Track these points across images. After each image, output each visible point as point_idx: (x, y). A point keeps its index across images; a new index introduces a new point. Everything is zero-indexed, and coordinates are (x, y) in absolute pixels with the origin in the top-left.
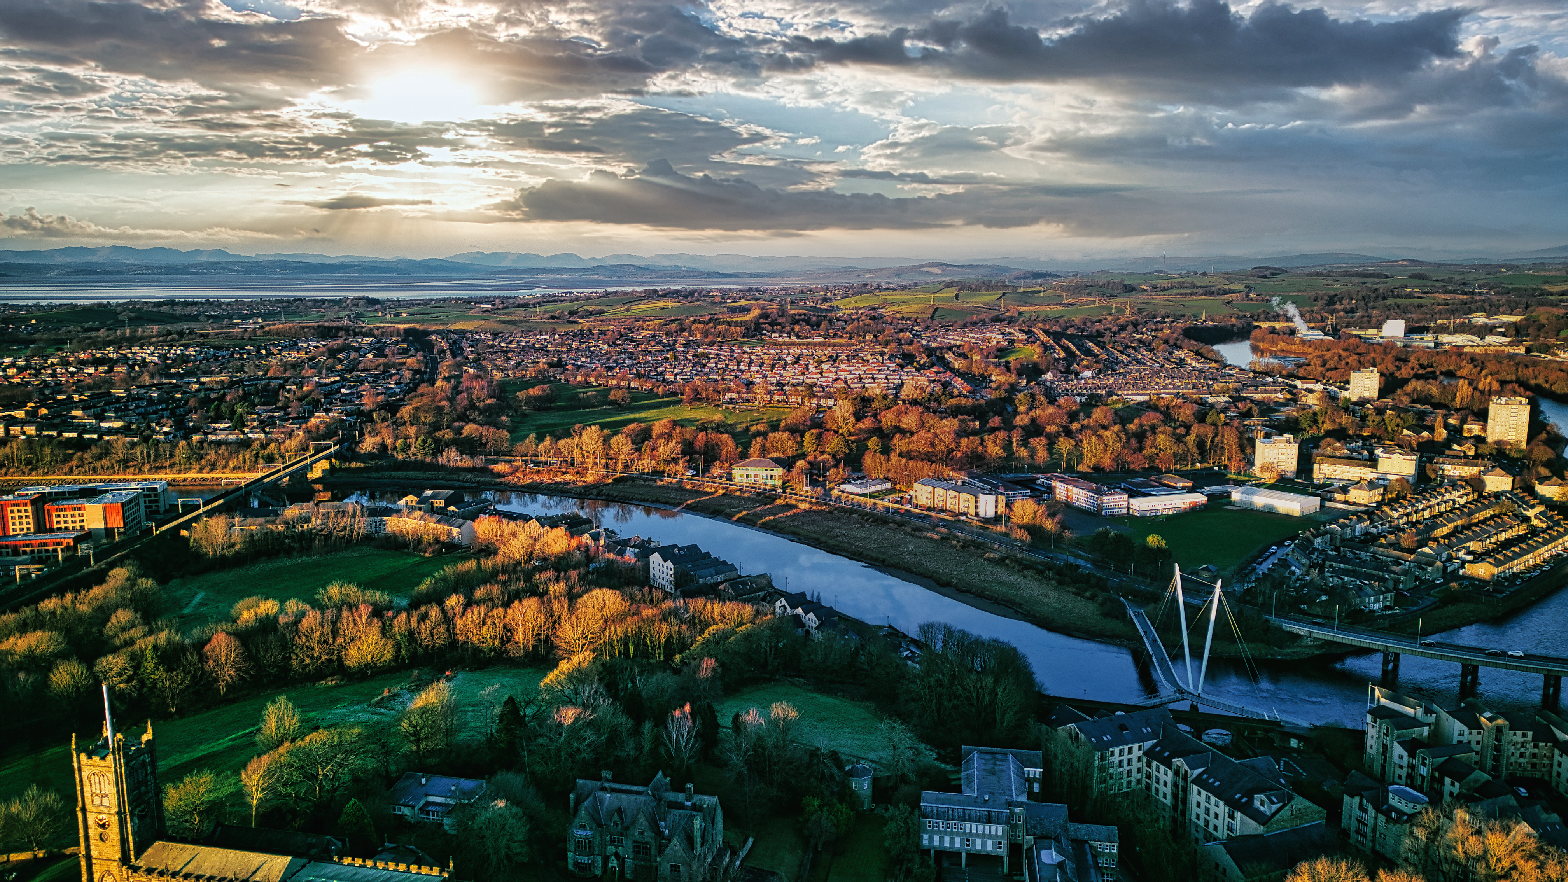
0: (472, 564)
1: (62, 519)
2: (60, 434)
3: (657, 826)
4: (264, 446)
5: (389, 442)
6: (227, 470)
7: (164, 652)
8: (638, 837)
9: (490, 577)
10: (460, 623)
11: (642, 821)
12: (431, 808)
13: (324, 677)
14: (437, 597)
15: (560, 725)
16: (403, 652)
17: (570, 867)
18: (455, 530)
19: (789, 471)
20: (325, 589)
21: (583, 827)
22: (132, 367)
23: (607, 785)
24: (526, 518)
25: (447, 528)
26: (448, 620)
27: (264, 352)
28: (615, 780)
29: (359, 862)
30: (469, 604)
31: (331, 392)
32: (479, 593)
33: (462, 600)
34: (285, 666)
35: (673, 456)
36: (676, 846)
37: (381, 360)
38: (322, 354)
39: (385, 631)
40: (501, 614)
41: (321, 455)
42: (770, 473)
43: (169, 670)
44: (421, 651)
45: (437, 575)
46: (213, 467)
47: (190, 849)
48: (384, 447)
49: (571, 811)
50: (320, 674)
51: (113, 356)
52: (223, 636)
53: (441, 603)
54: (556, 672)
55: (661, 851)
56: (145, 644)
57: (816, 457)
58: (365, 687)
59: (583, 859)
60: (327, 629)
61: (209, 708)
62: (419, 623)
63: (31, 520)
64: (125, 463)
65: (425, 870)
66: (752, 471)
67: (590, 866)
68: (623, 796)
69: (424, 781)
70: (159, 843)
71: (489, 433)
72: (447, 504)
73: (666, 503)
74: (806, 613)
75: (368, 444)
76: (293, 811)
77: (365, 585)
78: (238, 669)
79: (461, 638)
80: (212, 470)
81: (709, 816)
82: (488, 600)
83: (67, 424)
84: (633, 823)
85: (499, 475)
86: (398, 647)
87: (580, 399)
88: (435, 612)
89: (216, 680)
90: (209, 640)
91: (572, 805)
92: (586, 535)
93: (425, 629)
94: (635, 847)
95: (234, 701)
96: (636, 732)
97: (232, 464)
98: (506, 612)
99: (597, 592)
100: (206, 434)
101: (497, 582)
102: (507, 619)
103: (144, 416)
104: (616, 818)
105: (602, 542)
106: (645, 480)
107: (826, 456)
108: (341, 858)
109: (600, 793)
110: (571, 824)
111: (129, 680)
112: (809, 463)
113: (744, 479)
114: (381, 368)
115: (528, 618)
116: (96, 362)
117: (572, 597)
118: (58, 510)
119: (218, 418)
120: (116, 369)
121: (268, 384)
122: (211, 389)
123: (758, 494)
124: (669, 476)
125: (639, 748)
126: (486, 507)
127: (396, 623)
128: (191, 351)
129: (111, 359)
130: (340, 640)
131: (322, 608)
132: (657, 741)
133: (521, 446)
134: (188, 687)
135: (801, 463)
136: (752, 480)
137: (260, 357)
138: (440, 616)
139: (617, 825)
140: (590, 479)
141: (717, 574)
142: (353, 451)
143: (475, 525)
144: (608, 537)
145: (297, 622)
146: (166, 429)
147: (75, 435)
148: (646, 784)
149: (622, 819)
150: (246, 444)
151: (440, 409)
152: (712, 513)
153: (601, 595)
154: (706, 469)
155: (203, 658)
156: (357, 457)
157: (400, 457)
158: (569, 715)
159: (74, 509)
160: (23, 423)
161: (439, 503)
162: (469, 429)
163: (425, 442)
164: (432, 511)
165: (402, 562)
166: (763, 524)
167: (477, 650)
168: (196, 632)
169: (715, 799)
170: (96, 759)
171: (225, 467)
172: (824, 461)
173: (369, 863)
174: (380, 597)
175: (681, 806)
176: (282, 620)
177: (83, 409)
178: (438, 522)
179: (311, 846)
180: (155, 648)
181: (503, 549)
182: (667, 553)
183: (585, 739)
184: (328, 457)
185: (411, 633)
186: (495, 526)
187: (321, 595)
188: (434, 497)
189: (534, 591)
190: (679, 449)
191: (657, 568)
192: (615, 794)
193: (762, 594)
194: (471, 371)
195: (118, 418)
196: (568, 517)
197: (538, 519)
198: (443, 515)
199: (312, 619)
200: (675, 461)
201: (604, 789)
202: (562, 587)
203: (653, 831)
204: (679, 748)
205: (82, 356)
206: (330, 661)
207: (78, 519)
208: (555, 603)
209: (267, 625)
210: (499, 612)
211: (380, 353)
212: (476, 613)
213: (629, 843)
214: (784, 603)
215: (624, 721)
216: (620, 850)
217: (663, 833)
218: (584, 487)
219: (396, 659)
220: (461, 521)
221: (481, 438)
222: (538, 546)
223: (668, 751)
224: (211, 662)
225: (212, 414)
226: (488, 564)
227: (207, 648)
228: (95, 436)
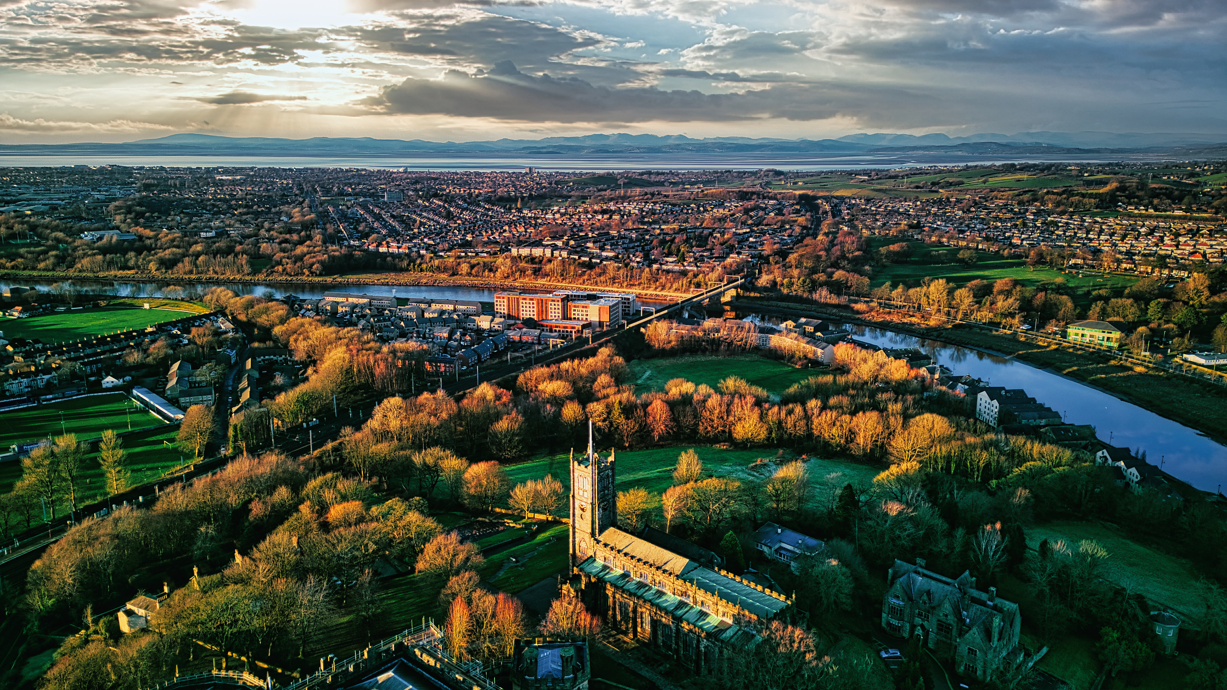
0: (829, 378)
1: (576, 313)
2: (579, 258)
3: (960, 613)
4: (695, 276)
5: (778, 280)
6: (671, 290)
7: (625, 406)
8: (942, 618)
9: (843, 390)
10: (816, 422)
11: (947, 607)
12: (783, 552)
13: (719, 442)
14: (801, 399)
15: (886, 514)
16: (774, 435)
17: (884, 625)
18: (819, 351)
19: (1127, 336)
20: (725, 381)
21: (897, 597)
22: (622, 216)
23: (920, 570)
24: (876, 349)
25: (814, 348)
26: (807, 417)
27: (702, 209)
28: (927, 568)
29: (731, 575)
30: (824, 408)
31: (742, 240)
32: (833, 401)
33: (819, 403)
34: (695, 431)
35: (1011, 310)
36: (975, 635)
37: (780, 218)
38: (740, 212)
39: (762, 417)
40: (848, 420)
41: (731, 285)
42: (1106, 335)
43: (627, 418)
44: (786, 436)
45: (802, 382)
46: (663, 288)
47: (630, 538)
48: (775, 283)
49: (889, 582)
50: (716, 440)
51: (613, 208)
52: (659, 402)
53: (803, 404)
54: (887, 472)
55: (961, 634)
56: (615, 399)
57: (1159, 325)
58: (746, 454)
59: (894, 622)
60: (724, 409)
61: (647, 448)
62: (786, 415)
63: (560, 311)
64: (614, 280)
65: (775, 595)
66: (1088, 332)
67: (899, 629)
68: (933, 582)
69: (779, 531)
70: (612, 529)
71: (854, 279)
72: (816, 330)
73: (999, 350)
74: (1128, 467)
75: (764, 280)
76: (692, 529)
77: (752, 382)
78: (667, 426)
79: (816, 432)
80: (662, 289)
81: (1008, 618)
82: (838, 407)
83: (583, 251)
84: (939, 605)
85: (858, 312)
86: (770, 433)
87: (931, 256)
88: (798, 409)
89: (653, 430)
90: (651, 403)
91: (890, 578)
92: (924, 368)
93: (790, 421)
94: (938, 624)
95: (662, 446)
96: (950, 534)
97: (674, 286)
98: (852, 419)
99: (927, 416)
100: (661, 264)
101: (847, 395)
102: (853, 424)
103: (626, 249)
104: (925, 597)
105: (937, 376)
106: (982, 329)
107: (1171, 325)
108: (719, 570)
109: (914, 575)
110: (888, 592)
111: (604, 420)
112: (1151, 330)
113: (1079, 338)
114: (779, 224)
115: (869, 427)
116: (604, 212)
117: (906, 417)
118: (575, 306)
119: (669, 254)
120: (614, 217)
121: (702, 232)
122: (667, 234)
123: (1093, 353)
124: (1004, 328)
125: (951, 548)
126: (845, 336)
127: (770, 412)
128: (657, 207)
129: (611, 210)
130: (731, 418)
131: (722, 394)
132: (967, 546)
133: (878, 291)
134: (636, 432)
135: (1142, 329)
136: (1087, 339)
137: (699, 212)
138: (802, 413)
139: (925, 603)
140: (932, 323)
141: (1041, 418)
142: (753, 284)
143: (835, 349)
144: (942, 372)
145: (705, 401)
146: (638, 259)
147: (587, 259)
148: (954, 577)
149: (930, 599)
150: (684, 273)
151: (819, 257)
152: (1042, 365)
153: (931, 419)
154: (1042, 326)
155: (646, 414)
156: (755, 289)
157: (785, 291)
158: (894, 508)
159: (583, 307)
160: (562, 249)
161: (810, 329)
162: (838, 274)
163: (804, 282)
164: (804, 334)
165: (778, 370)
166: (1093, 380)
167: (827, 444)
168: (644, 396)
169: (1015, 606)
170: (582, 466)
171: (670, 288)
172: (1168, 330)
173: (738, 579)
174: (761, 392)
175: (984, 604)
176: (696, 397)
177: (594, 242)
178: (808, 343)
179: (701, 556)
180: (620, 403)
181: (854, 370)
182: (994, 393)
183: (906, 530)
184: (735, 287)
185: (780, 423)
186: (850, 351)
187: (721, 384)
188: (806, 324)
189: (875, 406)
190: (1017, 304)
191: (983, 405)
192: (926, 579)
193: (1084, 442)
194: (846, 229)
195: (612, 250)
196: (910, 352)
197: (885, 350)
198: (811, 338)
199: (714, 401)
200: (1012, 315)
201: (916, 572)
202: (899, 406)
203: (956, 617)
204: (986, 556)
205: (596, 207)
206: (724, 431)
207: (585, 313)
208: (892, 420)
209: (686, 400)
210: (846, 418)
211: (780, 212)
212: (829, 415)
213: (934, 621)
214: (1106, 454)
215: (940, 524)
216: (926, 623)
217: (965, 621)
218: (926, 329)
219: (768, 439)
220: (824, 344)
221: (847, 282)
222: (883, 372)
223: (976, 557)
224: (651, 418)
225: (666, 251)
226: (842, 380)
227: (649, 408)
228: (598, 261)
